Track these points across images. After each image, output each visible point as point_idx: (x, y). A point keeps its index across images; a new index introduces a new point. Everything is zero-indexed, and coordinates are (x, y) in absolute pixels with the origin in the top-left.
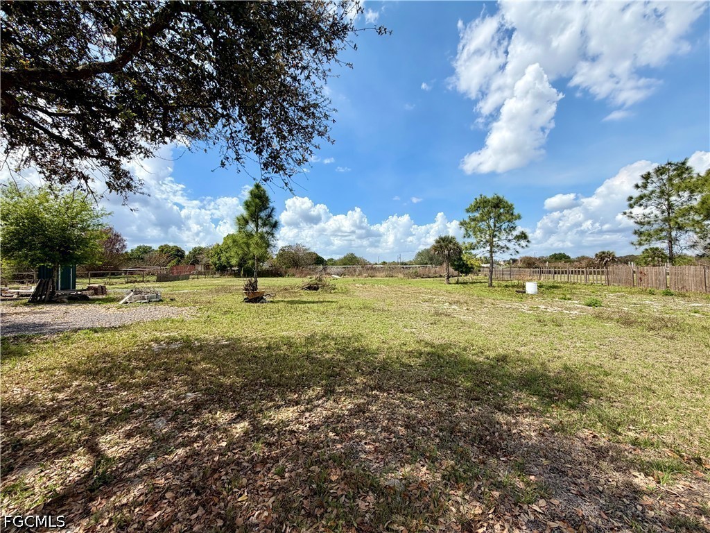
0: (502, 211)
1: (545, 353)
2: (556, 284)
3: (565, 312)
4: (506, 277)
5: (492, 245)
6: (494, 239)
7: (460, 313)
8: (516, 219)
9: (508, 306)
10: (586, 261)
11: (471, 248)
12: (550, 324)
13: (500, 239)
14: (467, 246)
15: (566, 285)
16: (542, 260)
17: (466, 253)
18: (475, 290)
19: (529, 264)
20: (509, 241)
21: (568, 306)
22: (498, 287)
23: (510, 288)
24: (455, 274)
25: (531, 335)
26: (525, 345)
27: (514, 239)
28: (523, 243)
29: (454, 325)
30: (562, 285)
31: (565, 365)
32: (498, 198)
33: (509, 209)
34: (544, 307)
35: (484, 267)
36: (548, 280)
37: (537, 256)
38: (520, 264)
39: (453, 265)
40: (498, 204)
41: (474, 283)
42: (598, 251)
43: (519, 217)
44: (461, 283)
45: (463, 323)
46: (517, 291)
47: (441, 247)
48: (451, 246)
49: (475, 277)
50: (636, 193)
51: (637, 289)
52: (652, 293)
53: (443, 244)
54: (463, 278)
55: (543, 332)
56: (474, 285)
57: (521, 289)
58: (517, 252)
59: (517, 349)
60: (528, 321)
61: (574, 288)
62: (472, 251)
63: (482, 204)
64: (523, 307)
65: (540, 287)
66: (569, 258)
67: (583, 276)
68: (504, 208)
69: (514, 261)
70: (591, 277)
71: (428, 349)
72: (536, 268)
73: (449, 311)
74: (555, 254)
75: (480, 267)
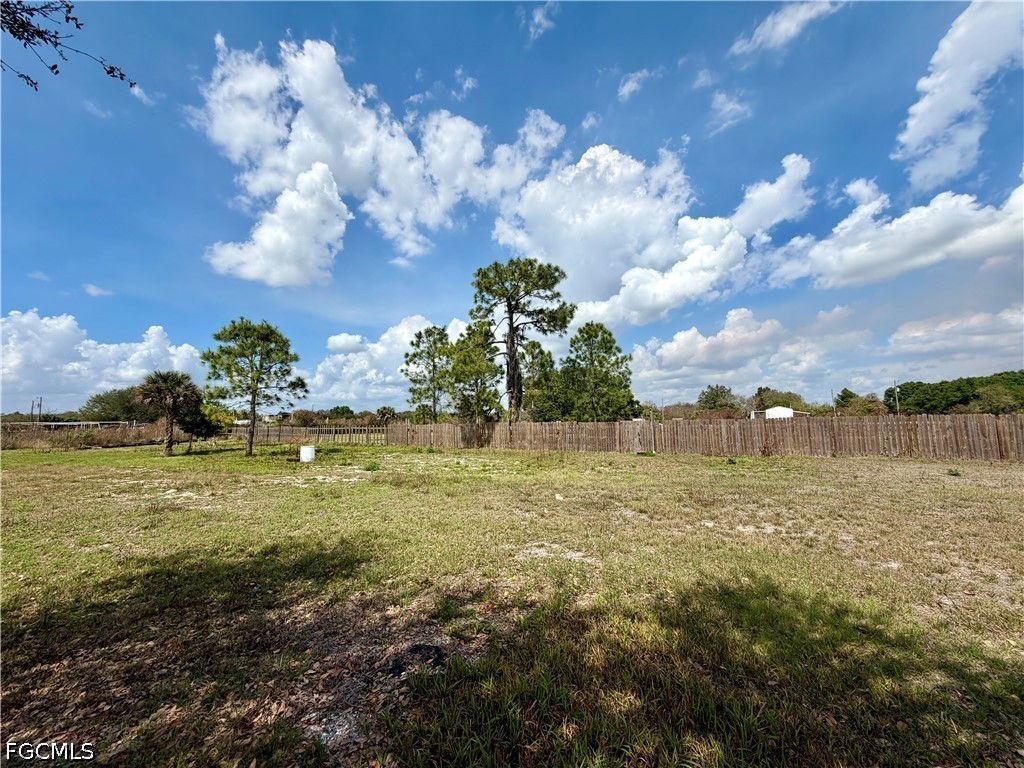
0: (273, 346)
1: (322, 531)
2: (336, 447)
3: (345, 480)
4: (273, 440)
5: (254, 393)
6: (259, 385)
7: (200, 501)
8: (291, 361)
9: (276, 482)
10: (369, 417)
11: (219, 396)
12: (328, 497)
13: (267, 387)
14: (212, 391)
15: (347, 448)
16: (322, 415)
17: (208, 403)
18: (224, 463)
19: (305, 420)
20: (281, 389)
21: (348, 473)
22: (262, 455)
23: (279, 456)
24: (183, 438)
25: (307, 513)
26: (299, 527)
27: (289, 387)
28: (299, 392)
29: (191, 522)
30: (342, 447)
31: (342, 537)
32: (269, 327)
33: (284, 345)
34: (322, 477)
35: (237, 425)
36: (328, 441)
37: (316, 410)
38: (292, 421)
39: (181, 422)
40: (267, 335)
41: (221, 451)
42: (380, 407)
43: (296, 358)
44: (196, 453)
45: (208, 516)
46: (288, 460)
47: (159, 391)
48: (180, 390)
49: (220, 442)
50: (412, 350)
51: (410, 448)
52: (420, 452)
53: (162, 385)
54: (199, 444)
55: (319, 508)
56: (222, 455)
57: (294, 456)
58: (292, 405)
59: (289, 534)
60: (303, 498)
61: (356, 451)
62: (221, 401)
63: (241, 331)
64: (297, 481)
65: (318, 451)
66: (352, 412)
67: (365, 436)
68: (276, 342)
69: (285, 416)
70: (372, 436)
71: (147, 568)
72: (314, 426)
73: (178, 501)
74: (338, 408)
75: (233, 425)
